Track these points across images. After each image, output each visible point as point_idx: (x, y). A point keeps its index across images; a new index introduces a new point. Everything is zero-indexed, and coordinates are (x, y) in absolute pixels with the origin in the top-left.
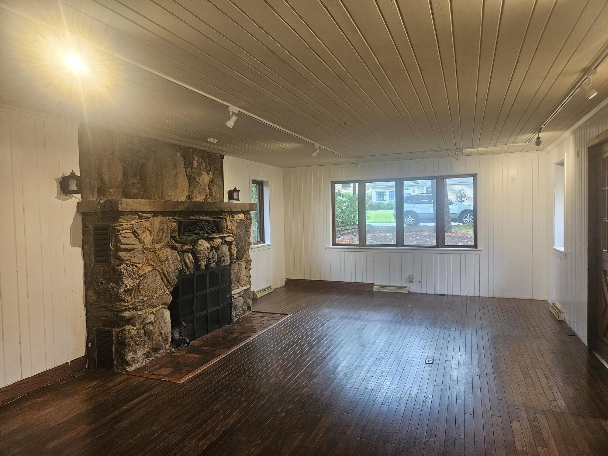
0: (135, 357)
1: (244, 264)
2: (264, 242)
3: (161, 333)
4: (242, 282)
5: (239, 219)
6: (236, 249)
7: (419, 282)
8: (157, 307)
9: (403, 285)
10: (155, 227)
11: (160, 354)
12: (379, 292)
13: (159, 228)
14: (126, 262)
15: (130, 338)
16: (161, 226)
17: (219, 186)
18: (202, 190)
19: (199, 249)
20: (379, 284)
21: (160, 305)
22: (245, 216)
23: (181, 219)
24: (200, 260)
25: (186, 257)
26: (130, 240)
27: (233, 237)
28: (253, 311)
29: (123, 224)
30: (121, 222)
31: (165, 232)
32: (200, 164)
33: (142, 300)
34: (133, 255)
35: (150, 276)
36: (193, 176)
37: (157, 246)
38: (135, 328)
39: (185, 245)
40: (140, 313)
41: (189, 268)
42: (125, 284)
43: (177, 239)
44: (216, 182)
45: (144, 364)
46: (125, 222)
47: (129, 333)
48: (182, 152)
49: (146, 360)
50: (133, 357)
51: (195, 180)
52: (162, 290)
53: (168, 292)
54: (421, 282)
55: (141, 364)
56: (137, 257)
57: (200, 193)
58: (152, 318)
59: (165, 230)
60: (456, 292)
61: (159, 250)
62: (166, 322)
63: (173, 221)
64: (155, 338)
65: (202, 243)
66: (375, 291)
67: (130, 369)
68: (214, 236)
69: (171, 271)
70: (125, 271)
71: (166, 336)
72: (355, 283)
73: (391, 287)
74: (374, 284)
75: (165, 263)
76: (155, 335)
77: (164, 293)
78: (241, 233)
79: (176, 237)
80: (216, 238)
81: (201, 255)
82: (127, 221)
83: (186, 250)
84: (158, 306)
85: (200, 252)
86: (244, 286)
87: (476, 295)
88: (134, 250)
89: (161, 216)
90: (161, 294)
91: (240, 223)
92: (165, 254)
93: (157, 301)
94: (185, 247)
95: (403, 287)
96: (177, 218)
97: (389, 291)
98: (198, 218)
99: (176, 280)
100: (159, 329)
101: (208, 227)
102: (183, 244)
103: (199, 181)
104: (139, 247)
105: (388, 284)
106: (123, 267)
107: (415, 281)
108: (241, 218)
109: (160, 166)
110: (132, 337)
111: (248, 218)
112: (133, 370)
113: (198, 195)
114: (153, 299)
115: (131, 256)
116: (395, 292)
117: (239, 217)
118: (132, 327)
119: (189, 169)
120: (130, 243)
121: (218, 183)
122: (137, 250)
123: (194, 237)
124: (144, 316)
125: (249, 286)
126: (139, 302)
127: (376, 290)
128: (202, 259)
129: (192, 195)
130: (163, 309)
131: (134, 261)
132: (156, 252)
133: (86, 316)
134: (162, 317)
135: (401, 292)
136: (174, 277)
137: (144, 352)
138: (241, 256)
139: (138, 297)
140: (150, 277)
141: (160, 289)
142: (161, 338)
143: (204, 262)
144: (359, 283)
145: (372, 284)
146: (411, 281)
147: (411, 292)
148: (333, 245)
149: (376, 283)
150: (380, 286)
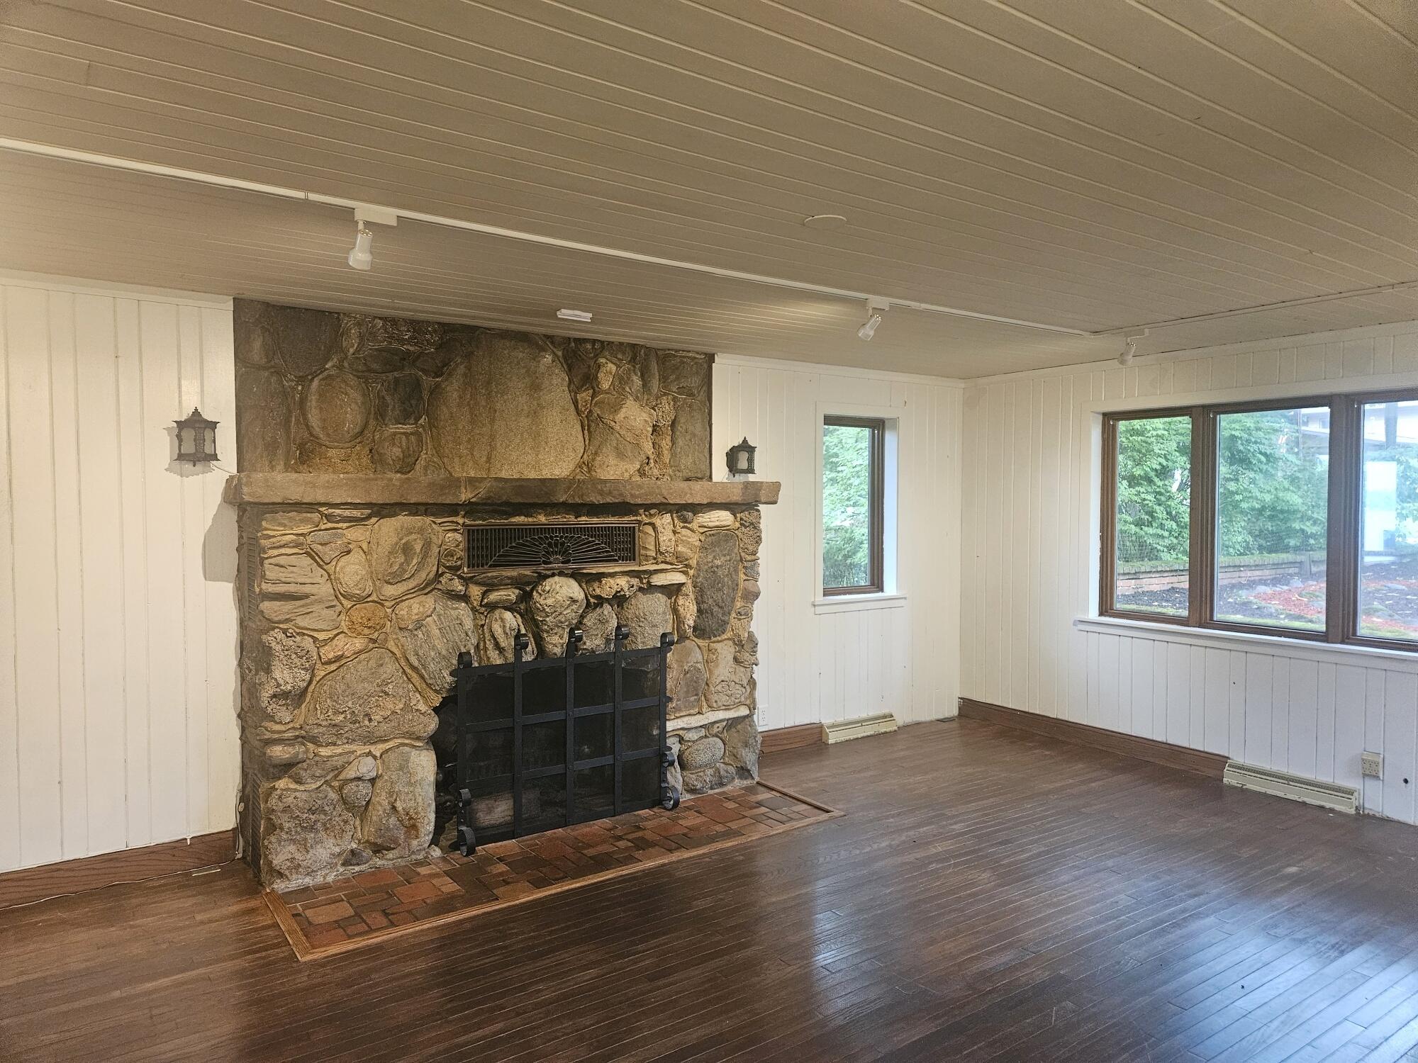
0: (301, 859)
1: (725, 650)
2: (882, 590)
3: (394, 808)
4: (714, 698)
5: (711, 524)
6: (693, 608)
7: (1406, 782)
8: (387, 741)
9: (1338, 782)
10: (382, 542)
11: (390, 860)
12: (1242, 791)
13: (396, 544)
14: (281, 626)
15: (284, 811)
16: (401, 539)
17: (694, 435)
18: (629, 447)
19: (542, 602)
20: (1249, 762)
21: (394, 738)
22: (736, 517)
23: (477, 522)
24: (548, 632)
25: (496, 620)
26: (292, 572)
27: (685, 573)
28: (758, 783)
29: (271, 533)
30: (267, 529)
31: (415, 553)
32: (622, 381)
33: (329, 722)
34: (302, 609)
35: (360, 662)
36: (597, 411)
37: (390, 591)
38: (302, 788)
39: (494, 590)
40: (324, 752)
41: (503, 648)
42: (276, 679)
43: (463, 573)
44: (684, 427)
45: (330, 879)
46: (278, 528)
47: (280, 797)
48: (560, 353)
49: (341, 870)
50: (294, 858)
51: (603, 422)
52: (403, 700)
53: (423, 707)
54: (1412, 783)
55: (322, 879)
56: (314, 615)
57: (621, 455)
58: (366, 767)
59: (418, 551)
61: (398, 600)
62: (413, 781)
63: (448, 528)
64: (374, 818)
65: (553, 587)
66: (1228, 786)
67: (280, 886)
68: (602, 570)
69: (433, 654)
70: (278, 648)
71: (411, 818)
72: (1163, 745)
73: (1289, 780)
74: (1228, 758)
75: (416, 633)
76: (378, 811)
77: (407, 708)
78: (718, 562)
79: (459, 568)
80: (612, 575)
81: (548, 619)
82: (285, 526)
83: (496, 602)
84: (391, 739)
85: (544, 609)
86: (726, 709)
88: (307, 596)
89: (406, 515)
90: (399, 711)
91: (717, 537)
92: (415, 611)
93: (384, 727)
94: (493, 596)
95: (1339, 790)
96: (461, 521)
98: (546, 522)
99: (449, 679)
100: (391, 796)
101: (582, 545)
102: (490, 586)
103: (613, 424)
104: (325, 589)
105: (1283, 770)
106: (275, 638)
107: (1391, 775)
108: (717, 524)
109: (487, 390)
110: (287, 809)
111: (747, 524)
112: (290, 890)
113: (612, 460)
114: (370, 720)
115: (295, 611)
116: (1304, 803)
117: (713, 519)
118: (293, 786)
119: (584, 395)
120: (292, 580)
121: (691, 428)
122: (316, 597)
123: (527, 571)
124: (339, 762)
125: (744, 711)
126: (320, 725)
127: (1234, 782)
128: (552, 629)
129: (594, 460)
130: (407, 749)
131: (302, 624)
132: (387, 604)
133: (241, 739)
134: (401, 769)
135: (1328, 805)
136: (440, 670)
137: (337, 850)
138: (714, 626)
139: (316, 714)
140: (360, 667)
141: (394, 696)
142: (393, 820)
143: (561, 637)
144: (1177, 748)
145: (1223, 759)
146: (1370, 771)
147: (1371, 813)
148: (1101, 614)
149: (1238, 758)
150: (1249, 770)
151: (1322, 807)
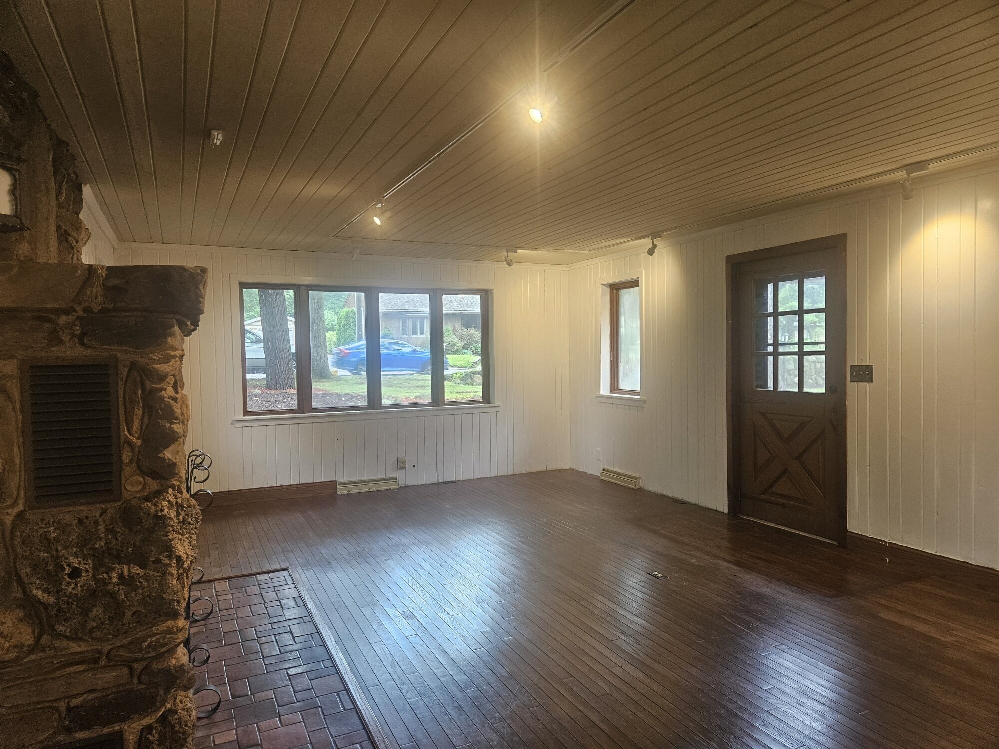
7: (414, 466)
9: (389, 476)
12: (349, 495)
20: (346, 480)
54: (416, 467)
60: (467, 476)
66: (342, 495)
73: (368, 482)
74: (336, 481)
87: (492, 475)
95: (390, 479)
97: (367, 490)
105: (363, 478)
107: (408, 465)
116: (378, 491)
127: (343, 492)
135: (388, 488)
144: (307, 485)
145: (334, 483)
146: (401, 465)
147: (401, 486)
148: (244, 416)
149: (340, 480)
150: (349, 484)
151: (386, 490)
